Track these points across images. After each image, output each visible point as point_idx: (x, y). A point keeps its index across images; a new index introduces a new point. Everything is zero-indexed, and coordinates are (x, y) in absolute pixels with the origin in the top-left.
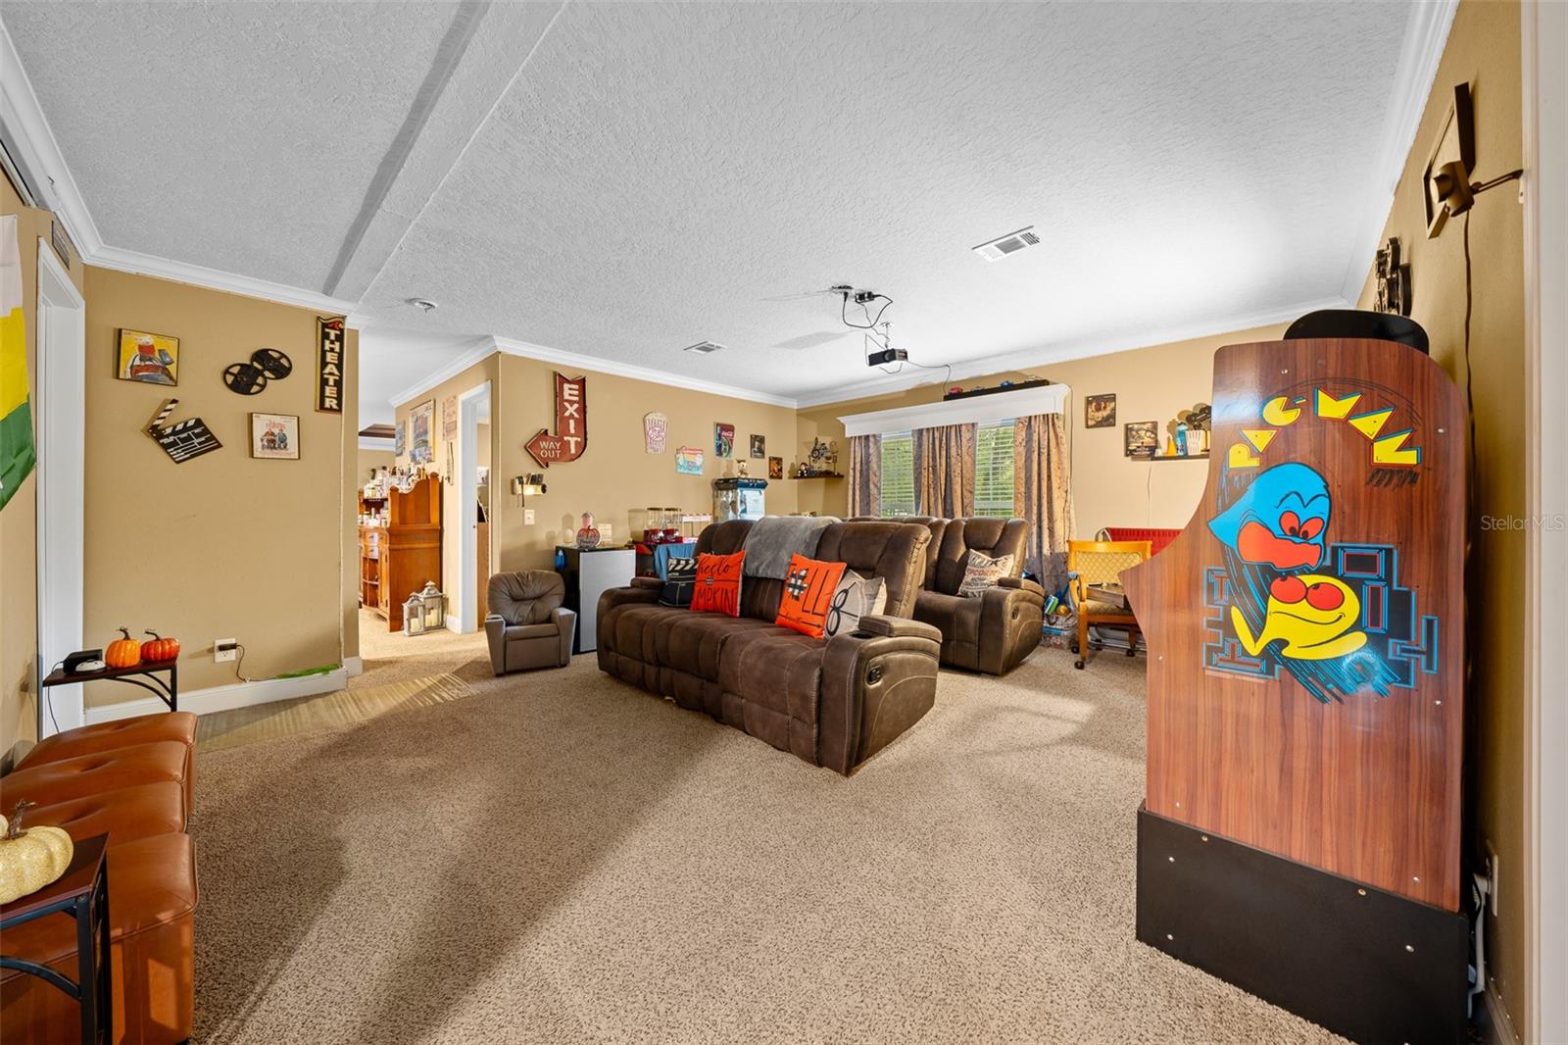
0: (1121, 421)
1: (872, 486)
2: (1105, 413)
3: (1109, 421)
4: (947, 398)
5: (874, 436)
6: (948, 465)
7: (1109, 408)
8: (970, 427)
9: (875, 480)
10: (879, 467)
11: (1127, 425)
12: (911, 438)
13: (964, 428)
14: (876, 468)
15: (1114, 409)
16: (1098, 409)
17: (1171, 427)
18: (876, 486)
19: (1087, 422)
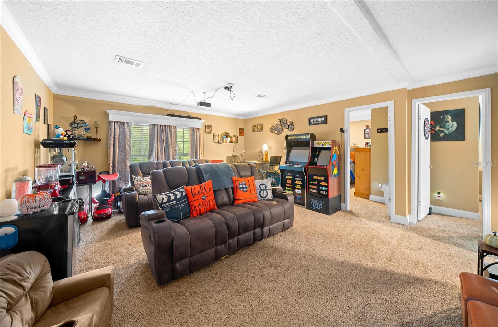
0: (213, 132)
1: (127, 147)
2: (209, 130)
3: (210, 132)
4: (168, 115)
5: (127, 123)
6: (167, 140)
7: (210, 129)
8: (174, 127)
9: (129, 144)
10: (130, 138)
11: (213, 134)
12: (148, 127)
13: (172, 127)
14: (129, 138)
15: (211, 129)
16: (208, 129)
17: (221, 135)
18: (129, 146)
19: (205, 132)
